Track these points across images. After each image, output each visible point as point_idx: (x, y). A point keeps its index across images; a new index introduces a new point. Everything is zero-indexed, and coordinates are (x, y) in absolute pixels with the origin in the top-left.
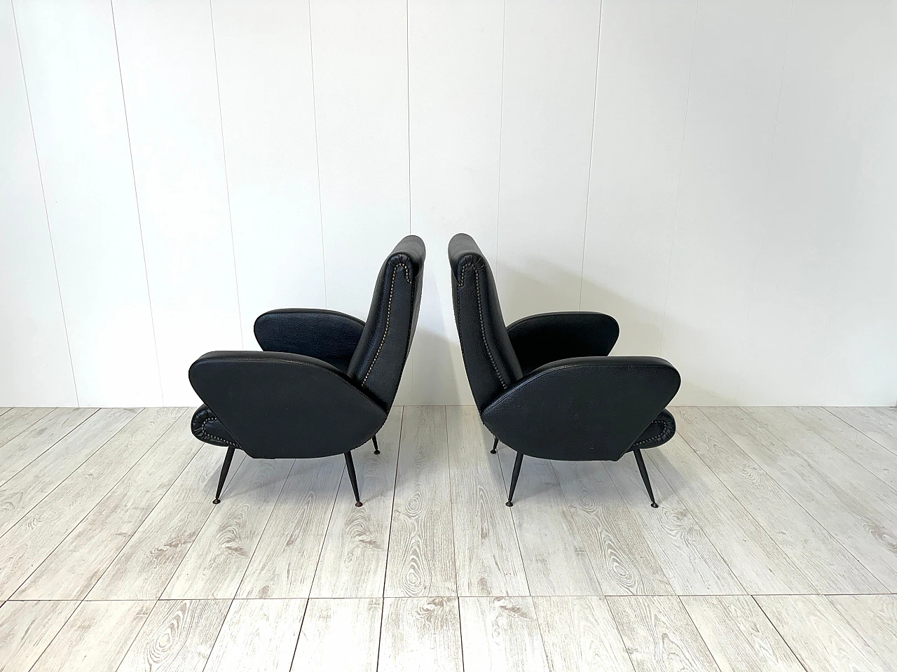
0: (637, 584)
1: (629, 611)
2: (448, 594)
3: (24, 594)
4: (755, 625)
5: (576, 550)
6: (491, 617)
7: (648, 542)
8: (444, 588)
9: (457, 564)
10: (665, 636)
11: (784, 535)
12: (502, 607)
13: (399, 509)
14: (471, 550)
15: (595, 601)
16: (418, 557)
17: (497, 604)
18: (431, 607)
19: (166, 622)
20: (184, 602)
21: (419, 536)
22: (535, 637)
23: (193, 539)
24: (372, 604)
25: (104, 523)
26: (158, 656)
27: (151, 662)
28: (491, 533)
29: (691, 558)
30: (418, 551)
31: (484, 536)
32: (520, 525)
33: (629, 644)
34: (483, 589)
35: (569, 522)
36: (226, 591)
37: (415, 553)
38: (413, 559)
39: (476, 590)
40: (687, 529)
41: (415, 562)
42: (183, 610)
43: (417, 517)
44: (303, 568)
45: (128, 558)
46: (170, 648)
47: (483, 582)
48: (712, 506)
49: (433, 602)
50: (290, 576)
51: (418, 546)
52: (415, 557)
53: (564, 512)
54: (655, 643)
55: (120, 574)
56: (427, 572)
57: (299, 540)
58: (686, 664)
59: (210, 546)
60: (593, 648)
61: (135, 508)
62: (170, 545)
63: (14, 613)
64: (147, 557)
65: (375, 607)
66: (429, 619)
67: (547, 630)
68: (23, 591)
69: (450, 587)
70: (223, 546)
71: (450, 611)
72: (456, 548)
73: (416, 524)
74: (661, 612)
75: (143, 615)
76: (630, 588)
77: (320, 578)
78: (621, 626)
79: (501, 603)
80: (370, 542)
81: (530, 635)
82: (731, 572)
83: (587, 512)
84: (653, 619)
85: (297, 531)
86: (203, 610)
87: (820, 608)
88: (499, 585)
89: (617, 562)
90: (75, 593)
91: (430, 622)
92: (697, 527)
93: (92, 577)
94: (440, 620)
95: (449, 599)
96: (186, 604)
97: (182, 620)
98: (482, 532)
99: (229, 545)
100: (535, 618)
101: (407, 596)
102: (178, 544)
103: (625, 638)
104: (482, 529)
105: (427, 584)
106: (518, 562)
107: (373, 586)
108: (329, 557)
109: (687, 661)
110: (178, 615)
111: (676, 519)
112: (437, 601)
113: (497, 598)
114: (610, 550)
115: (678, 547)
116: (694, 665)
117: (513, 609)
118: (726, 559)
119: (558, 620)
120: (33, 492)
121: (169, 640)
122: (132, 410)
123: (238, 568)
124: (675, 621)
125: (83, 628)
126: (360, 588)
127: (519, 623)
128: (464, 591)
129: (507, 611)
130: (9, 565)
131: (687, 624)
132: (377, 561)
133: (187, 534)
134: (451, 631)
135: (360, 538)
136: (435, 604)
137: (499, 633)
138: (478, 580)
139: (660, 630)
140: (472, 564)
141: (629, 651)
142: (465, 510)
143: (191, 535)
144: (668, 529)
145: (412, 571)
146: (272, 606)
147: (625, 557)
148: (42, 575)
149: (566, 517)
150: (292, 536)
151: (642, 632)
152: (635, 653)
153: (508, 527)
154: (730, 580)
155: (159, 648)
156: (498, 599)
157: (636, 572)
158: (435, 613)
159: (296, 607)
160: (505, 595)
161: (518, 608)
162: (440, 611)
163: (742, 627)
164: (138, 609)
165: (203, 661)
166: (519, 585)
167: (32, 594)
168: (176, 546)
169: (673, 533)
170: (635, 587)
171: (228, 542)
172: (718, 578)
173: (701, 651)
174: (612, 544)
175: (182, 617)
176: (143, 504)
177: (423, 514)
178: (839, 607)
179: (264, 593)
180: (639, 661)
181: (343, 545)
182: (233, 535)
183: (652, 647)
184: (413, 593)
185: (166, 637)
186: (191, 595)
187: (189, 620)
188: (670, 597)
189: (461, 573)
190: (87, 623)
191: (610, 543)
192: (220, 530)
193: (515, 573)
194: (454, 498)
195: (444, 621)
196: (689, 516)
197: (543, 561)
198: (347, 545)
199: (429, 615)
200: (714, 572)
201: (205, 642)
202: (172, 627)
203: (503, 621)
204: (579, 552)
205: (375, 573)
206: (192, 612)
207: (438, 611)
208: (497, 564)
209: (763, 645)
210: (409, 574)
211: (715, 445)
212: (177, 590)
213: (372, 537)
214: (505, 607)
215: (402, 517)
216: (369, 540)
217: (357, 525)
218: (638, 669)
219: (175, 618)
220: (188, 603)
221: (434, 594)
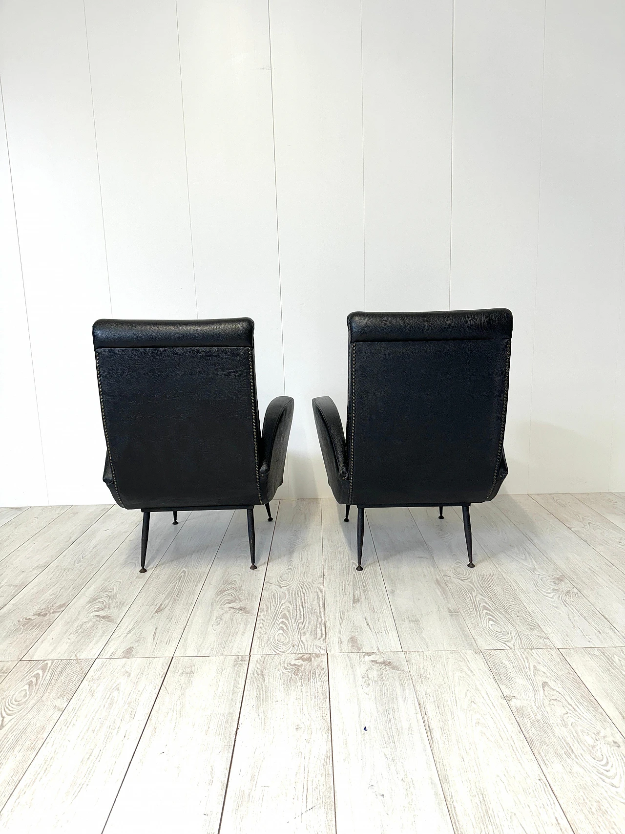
0: (514, 638)
1: (507, 663)
2: (316, 651)
5: (450, 611)
6: (360, 670)
7: (525, 604)
8: (312, 645)
9: (328, 625)
10: (545, 684)
12: (373, 661)
13: (271, 581)
14: (342, 613)
15: (470, 654)
16: (288, 620)
17: (367, 658)
18: (299, 662)
19: (25, 679)
20: (46, 662)
21: (290, 602)
22: (407, 687)
23: (62, 609)
24: (238, 661)
26: (12, 709)
27: (4, 714)
28: (363, 598)
29: (570, 616)
30: (288, 614)
31: (355, 601)
32: (393, 592)
33: (507, 692)
34: (353, 646)
35: (443, 588)
36: (90, 651)
37: (285, 616)
38: (282, 622)
39: (345, 647)
40: (565, 592)
41: (285, 624)
42: (44, 669)
43: (288, 587)
44: (170, 631)
46: (25, 702)
47: (353, 640)
48: (589, 571)
49: (302, 658)
50: (156, 638)
51: (289, 611)
52: (284, 620)
53: (437, 580)
54: (535, 691)
56: (296, 633)
57: (168, 608)
58: (570, 710)
59: (78, 615)
60: (469, 696)
61: (9, 586)
62: (39, 615)
64: (14, 625)
65: (241, 664)
66: (296, 673)
67: (420, 681)
69: (319, 645)
70: (92, 614)
71: (318, 666)
72: (327, 611)
73: (287, 593)
74: (540, 663)
75: (3, 673)
76: (506, 643)
77: (186, 640)
78: (497, 674)
79: (372, 658)
80: (240, 609)
81: (402, 685)
82: (612, 628)
83: (462, 580)
84: (532, 671)
85: (167, 601)
86: (65, 668)
88: (369, 642)
89: (493, 620)
91: (297, 675)
92: (575, 590)
94: (307, 673)
95: (318, 655)
96: (47, 664)
97: (41, 677)
98: (354, 598)
99: (97, 613)
100: (407, 670)
101: (274, 653)
102: (47, 614)
103: (502, 687)
104: (354, 596)
105: (296, 643)
106: (390, 623)
107: (241, 644)
108: (198, 621)
109: (570, 707)
110: (38, 673)
111: (552, 583)
112: (305, 657)
113: (367, 653)
114: (485, 611)
115: (556, 607)
116: (578, 709)
117: (385, 663)
118: (607, 617)
119: (431, 672)
121: (25, 696)
122: (18, 509)
123: (104, 633)
124: (555, 670)
126: (226, 648)
127: (391, 675)
128: (333, 648)
129: (378, 664)
131: (569, 673)
132: (246, 624)
133: (57, 605)
134: (318, 683)
135: (230, 605)
136: (303, 660)
137: (369, 685)
138: (349, 638)
139: (540, 680)
140: (343, 625)
141: (506, 698)
142: (337, 580)
143: (61, 606)
144: (544, 592)
145: (281, 632)
146: (134, 664)
147: (502, 616)
149: (440, 585)
150: (161, 605)
151: (520, 681)
152: (513, 700)
153: (380, 593)
154: (611, 633)
155: (14, 702)
156: (369, 654)
157: (512, 629)
158: (303, 667)
159: (159, 666)
160: (376, 650)
161: (390, 662)
162: (308, 665)
165: (58, 714)
166: (391, 643)
168: (45, 615)
169: (551, 596)
170: (512, 642)
171: (97, 611)
172: (600, 632)
173: (584, 697)
174: (487, 606)
175: (41, 675)
176: (17, 582)
177: (294, 584)
179: (128, 653)
180: (518, 706)
181: (212, 611)
182: (102, 605)
183: (532, 694)
184: (280, 650)
185: (23, 693)
186: (52, 657)
187: (48, 678)
188: (549, 650)
189: (331, 633)
191: (486, 605)
192: (89, 602)
193: (387, 632)
194: (326, 570)
195: (312, 674)
196: (565, 580)
197: (416, 621)
198: (216, 611)
199: (296, 669)
200: (595, 628)
201: (62, 696)
202: (30, 684)
203: (373, 674)
204: (454, 613)
205: (243, 634)
206: (53, 671)
207: (306, 665)
208: (368, 624)
210: (277, 634)
211: (589, 523)
212: (39, 652)
213: (242, 605)
214: (375, 662)
215: (273, 587)
216: (238, 607)
217: (228, 595)
218: (517, 714)
219: (34, 676)
220: (49, 663)
221: (302, 651)
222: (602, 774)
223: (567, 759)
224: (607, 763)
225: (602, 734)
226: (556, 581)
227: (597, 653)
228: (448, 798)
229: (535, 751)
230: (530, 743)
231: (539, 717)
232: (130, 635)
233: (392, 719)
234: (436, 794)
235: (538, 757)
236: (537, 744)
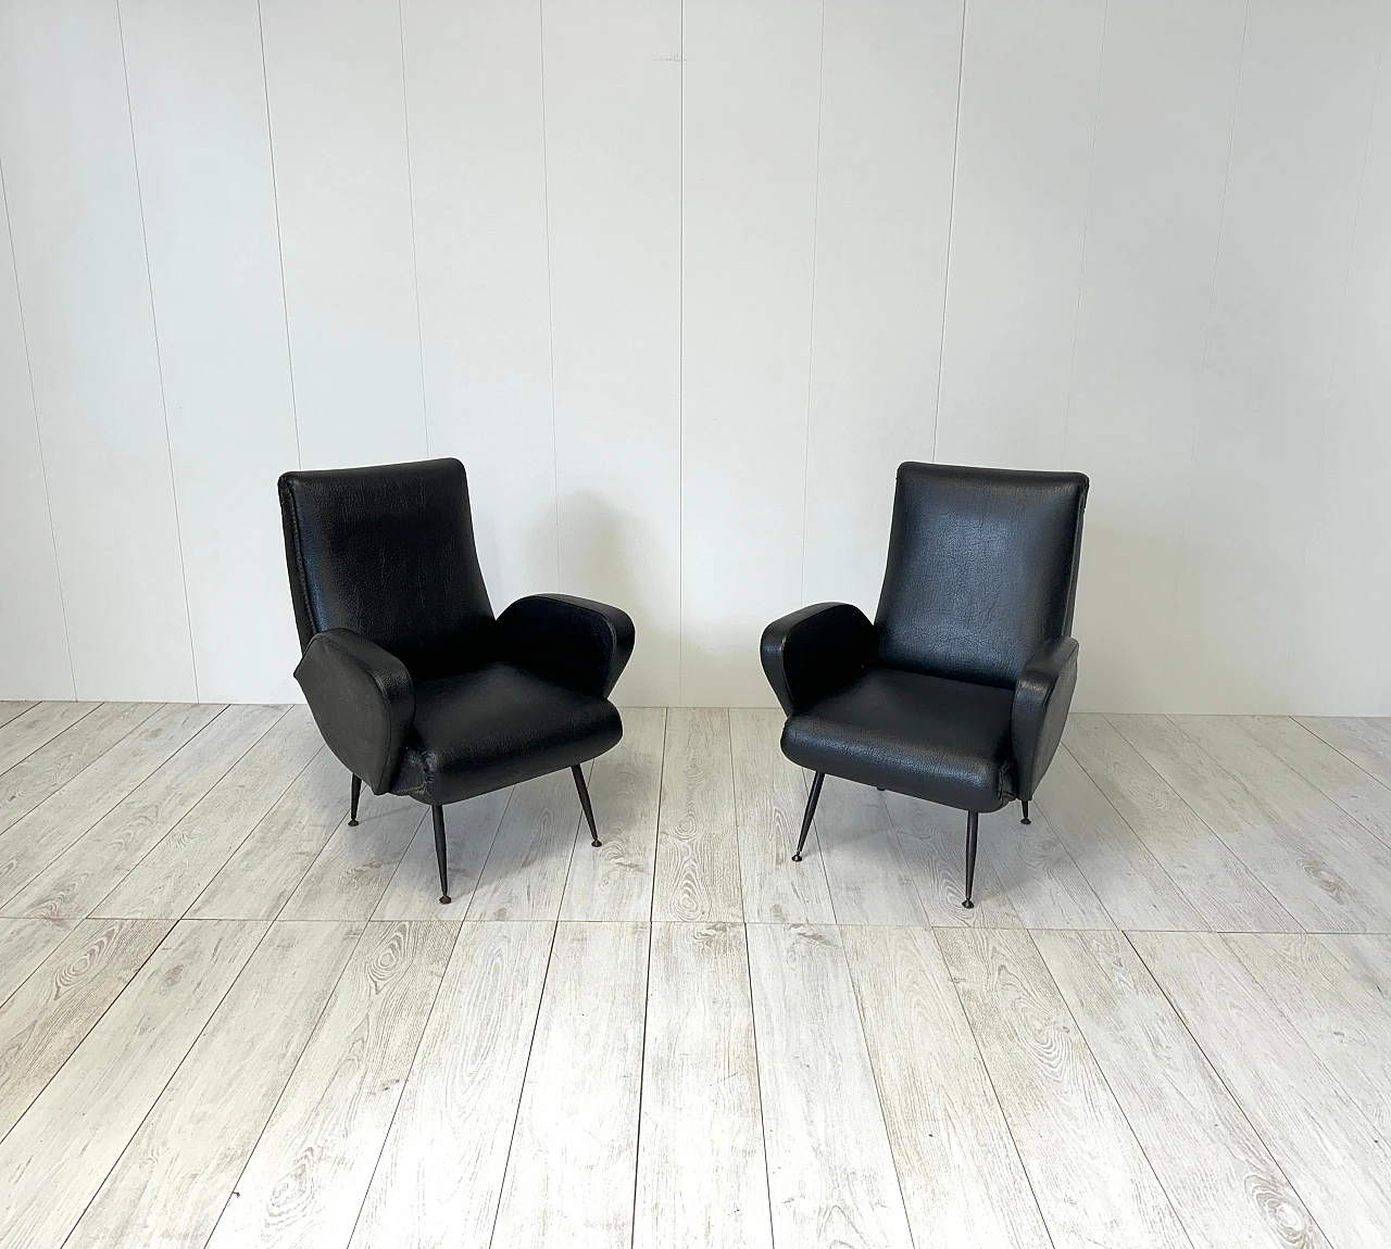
0: (976, 914)
1: (962, 943)
2: (732, 920)
3: (199, 913)
4: (1119, 960)
5: (900, 879)
6: (785, 945)
7: (1000, 872)
8: (727, 914)
9: (744, 890)
10: (1002, 967)
11: (1184, 870)
12: (800, 934)
13: (667, 831)
14: (763, 876)
15: (919, 930)
16: (693, 881)
17: (794, 931)
18: (710, 932)
19: (384, 942)
20: (402, 923)
21: (694, 860)
23: (401, 859)
24: (637, 928)
25: (276, 841)
26: (382, 974)
27: (375, 979)
29: (1054, 890)
30: (693, 875)
31: (780, 861)
32: (830, 850)
33: (955, 973)
34: (776, 916)
35: (896, 848)
36: (453, 912)
37: (689, 877)
38: (687, 883)
39: (767, 916)
40: (1054, 860)
41: (690, 886)
42: (402, 930)
43: (690, 840)
44: (547, 890)
45: (320, 878)
46: (395, 967)
47: (777, 909)
48: (1095, 835)
49: (714, 927)
50: (531, 899)
51: (694, 871)
52: (689, 882)
53: (888, 838)
54: (989, 974)
55: (312, 895)
56: (705, 898)
57: (538, 860)
58: (1024, 995)
59: (424, 867)
60: (910, 976)
62: (373, 866)
63: (193, 932)
64: (344, 878)
65: (642, 932)
66: (708, 944)
67: (856, 958)
68: (196, 911)
69: (735, 913)
71: (735, 936)
72: (743, 872)
73: (690, 847)
74: (1001, 945)
75: (351, 935)
76: (965, 920)
77: (569, 901)
78: (948, 956)
79: (799, 930)
80: (630, 866)
81: (834, 963)
82: (1101, 906)
83: (923, 837)
84: (990, 952)
85: (534, 852)
86: (427, 931)
87: (1209, 946)
88: (795, 912)
89: (953, 892)
90: (262, 913)
91: (710, 946)
92: (1067, 858)
93: (279, 898)
94: (722, 945)
95: (733, 925)
96: (404, 925)
97: (403, 940)
98: (777, 857)
100: (841, 945)
101: (681, 920)
102: (383, 865)
103: (951, 968)
104: (778, 855)
105: (706, 910)
106: (823, 891)
107: (639, 908)
108: (579, 879)
109: (1025, 992)
110: (397, 935)
111: (1040, 848)
112: (718, 926)
113: (794, 925)
114: (945, 881)
115: (1040, 878)
117: (814, 937)
118: (1099, 893)
119: (870, 949)
120: (171, 806)
121: (392, 959)
122: (278, 707)
123: (463, 890)
124: (1017, 953)
125: (283, 947)
126: (621, 912)
127: (821, 950)
128: (752, 917)
129: (806, 938)
130: (170, 884)
131: (1033, 958)
132: (641, 884)
133: (389, 853)
134: (736, 956)
135: (618, 861)
136: (716, 929)
137: (795, 960)
138: (771, 906)
139: (998, 962)
140: (764, 890)
141: (954, 980)
142: (755, 833)
143: (395, 855)
145: (687, 896)
146: (513, 928)
148: (213, 894)
149: (892, 843)
150: (528, 857)
151: (973, 963)
152: (962, 982)
154: (1098, 914)
155: (381, 967)
156: (796, 926)
158: (717, 938)
159: (543, 931)
160: (804, 922)
161: (821, 936)
162: (722, 936)
163: (1102, 962)
164: (346, 929)
165: (436, 981)
166: (824, 913)
167: (207, 913)
168: (378, 867)
169: (1035, 864)
170: (974, 919)
172: (1084, 913)
173: (1044, 983)
174: (951, 873)
175: (402, 938)
176: (323, 821)
177: (698, 837)
178: (1232, 945)
179: (501, 915)
180: (966, 989)
181: (595, 868)
183: (984, 978)
184: (688, 918)
185: (388, 956)
186: (409, 917)
187: (411, 941)
188: (1016, 930)
189: (749, 899)
190: (286, 943)
191: (949, 871)
193: (819, 901)
194: (740, 820)
195: (727, 947)
196: (1060, 845)
197: (857, 889)
198: (601, 867)
199: (709, 940)
200: (1080, 907)
201: (435, 960)
202: (392, 947)
203: (801, 948)
204: (906, 880)
205: (639, 897)
206: (414, 933)
207: (720, 936)
208: (795, 891)
209: (1124, 978)
210: (682, 898)
211: (1115, 763)
213: (633, 860)
214: (804, 935)
215: (670, 839)
216: (629, 863)
217: (613, 847)
218: (964, 998)
219: (394, 939)
220: (407, 923)
221: (715, 920)
222: (1042, 1056)
223: (1009, 1042)
224: (1051, 1046)
225: (1053, 1020)
226: (1047, 847)
227: (1073, 935)
228: (876, 1070)
229: (976, 1034)
230: (972, 1025)
231: (987, 1000)
232: (497, 894)
233: (821, 998)
234: (864, 1067)
235: (978, 1038)
236: (980, 1026)
